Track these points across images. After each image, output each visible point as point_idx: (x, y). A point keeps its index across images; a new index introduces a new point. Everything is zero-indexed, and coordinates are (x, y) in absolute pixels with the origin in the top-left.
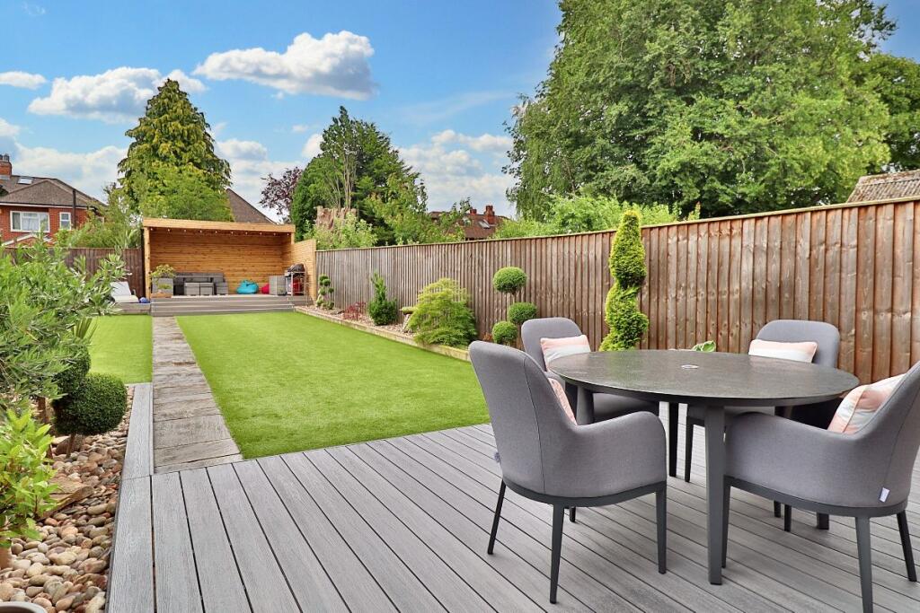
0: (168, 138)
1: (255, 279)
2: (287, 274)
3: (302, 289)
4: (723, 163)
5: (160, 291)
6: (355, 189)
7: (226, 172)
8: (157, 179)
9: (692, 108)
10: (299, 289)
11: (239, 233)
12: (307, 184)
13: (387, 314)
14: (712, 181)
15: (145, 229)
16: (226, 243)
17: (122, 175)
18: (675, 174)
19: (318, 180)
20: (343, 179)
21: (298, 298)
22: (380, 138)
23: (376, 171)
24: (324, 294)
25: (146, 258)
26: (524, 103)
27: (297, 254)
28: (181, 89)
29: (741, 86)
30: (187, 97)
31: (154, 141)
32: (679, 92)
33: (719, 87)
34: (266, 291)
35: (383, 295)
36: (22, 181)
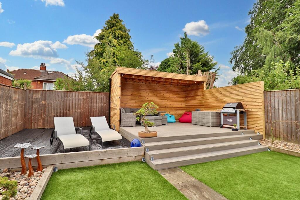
6: (191, 69)
19: (173, 65)
20: (186, 64)
36: (49, 72)
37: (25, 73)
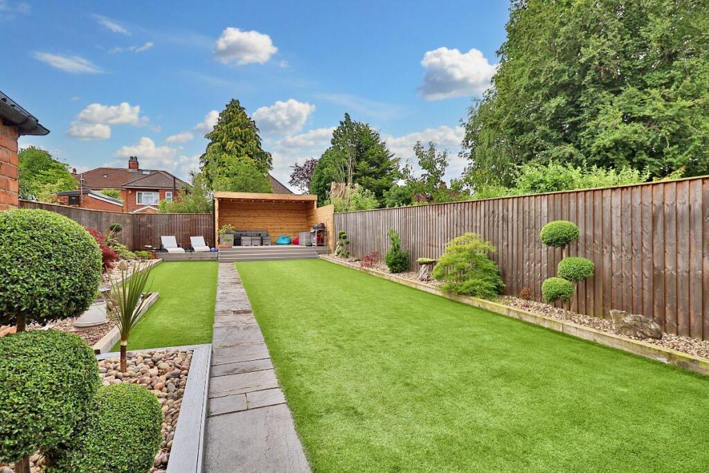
0: (232, 138)
1: (288, 234)
2: (313, 231)
3: (323, 241)
4: (650, 140)
5: (225, 243)
6: (355, 170)
7: (269, 161)
8: (225, 166)
9: (621, 97)
10: (321, 241)
11: (278, 201)
12: (322, 168)
13: (401, 263)
14: (641, 154)
15: (216, 199)
16: (269, 209)
17: (203, 165)
18: (607, 150)
19: (330, 165)
20: (347, 163)
21: (321, 248)
22: (372, 134)
23: (370, 157)
24: (342, 245)
25: (216, 219)
26: (477, 104)
27: (319, 216)
28: (241, 105)
29: (661, 79)
30: (245, 111)
31: (223, 140)
32: (607, 86)
33: (643, 81)
34: (296, 242)
35: (398, 246)
36: (144, 173)
37: (105, 176)
